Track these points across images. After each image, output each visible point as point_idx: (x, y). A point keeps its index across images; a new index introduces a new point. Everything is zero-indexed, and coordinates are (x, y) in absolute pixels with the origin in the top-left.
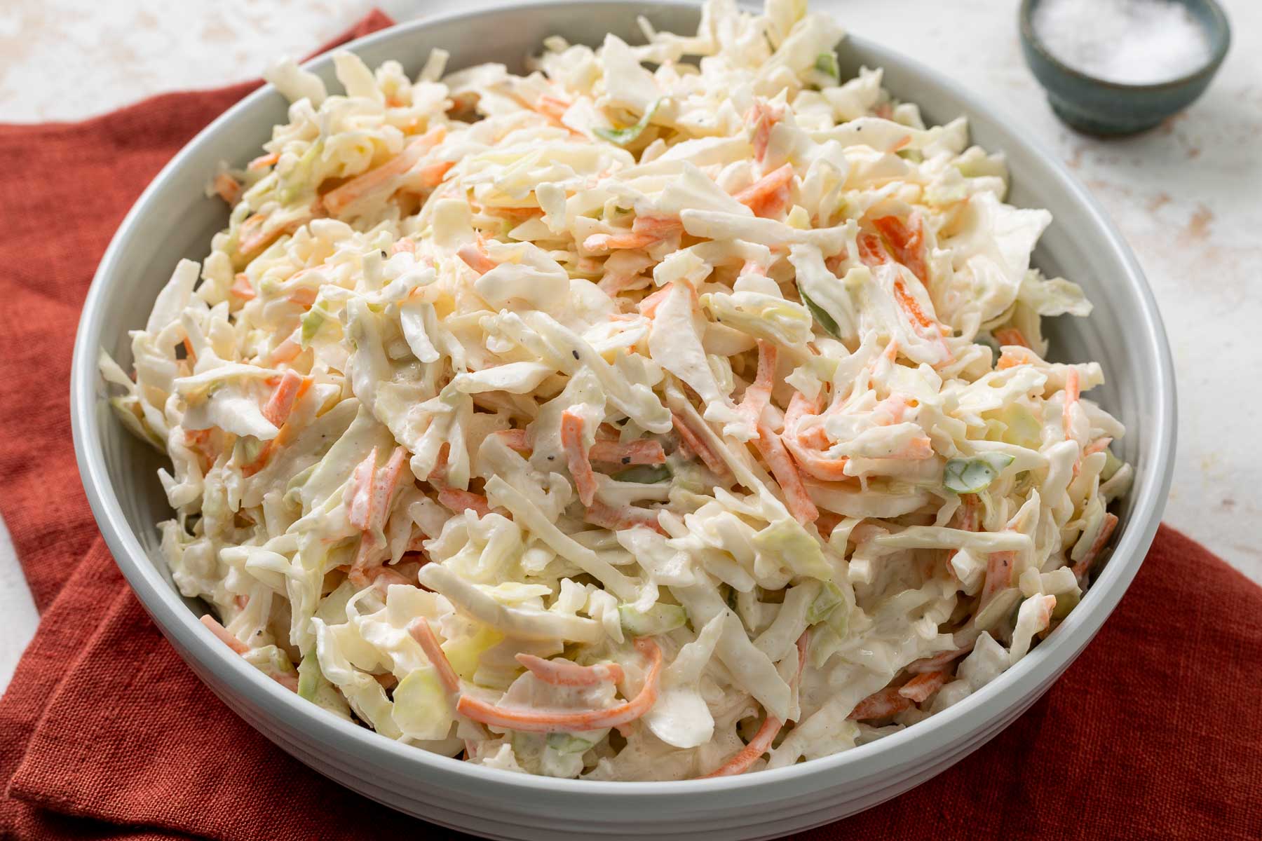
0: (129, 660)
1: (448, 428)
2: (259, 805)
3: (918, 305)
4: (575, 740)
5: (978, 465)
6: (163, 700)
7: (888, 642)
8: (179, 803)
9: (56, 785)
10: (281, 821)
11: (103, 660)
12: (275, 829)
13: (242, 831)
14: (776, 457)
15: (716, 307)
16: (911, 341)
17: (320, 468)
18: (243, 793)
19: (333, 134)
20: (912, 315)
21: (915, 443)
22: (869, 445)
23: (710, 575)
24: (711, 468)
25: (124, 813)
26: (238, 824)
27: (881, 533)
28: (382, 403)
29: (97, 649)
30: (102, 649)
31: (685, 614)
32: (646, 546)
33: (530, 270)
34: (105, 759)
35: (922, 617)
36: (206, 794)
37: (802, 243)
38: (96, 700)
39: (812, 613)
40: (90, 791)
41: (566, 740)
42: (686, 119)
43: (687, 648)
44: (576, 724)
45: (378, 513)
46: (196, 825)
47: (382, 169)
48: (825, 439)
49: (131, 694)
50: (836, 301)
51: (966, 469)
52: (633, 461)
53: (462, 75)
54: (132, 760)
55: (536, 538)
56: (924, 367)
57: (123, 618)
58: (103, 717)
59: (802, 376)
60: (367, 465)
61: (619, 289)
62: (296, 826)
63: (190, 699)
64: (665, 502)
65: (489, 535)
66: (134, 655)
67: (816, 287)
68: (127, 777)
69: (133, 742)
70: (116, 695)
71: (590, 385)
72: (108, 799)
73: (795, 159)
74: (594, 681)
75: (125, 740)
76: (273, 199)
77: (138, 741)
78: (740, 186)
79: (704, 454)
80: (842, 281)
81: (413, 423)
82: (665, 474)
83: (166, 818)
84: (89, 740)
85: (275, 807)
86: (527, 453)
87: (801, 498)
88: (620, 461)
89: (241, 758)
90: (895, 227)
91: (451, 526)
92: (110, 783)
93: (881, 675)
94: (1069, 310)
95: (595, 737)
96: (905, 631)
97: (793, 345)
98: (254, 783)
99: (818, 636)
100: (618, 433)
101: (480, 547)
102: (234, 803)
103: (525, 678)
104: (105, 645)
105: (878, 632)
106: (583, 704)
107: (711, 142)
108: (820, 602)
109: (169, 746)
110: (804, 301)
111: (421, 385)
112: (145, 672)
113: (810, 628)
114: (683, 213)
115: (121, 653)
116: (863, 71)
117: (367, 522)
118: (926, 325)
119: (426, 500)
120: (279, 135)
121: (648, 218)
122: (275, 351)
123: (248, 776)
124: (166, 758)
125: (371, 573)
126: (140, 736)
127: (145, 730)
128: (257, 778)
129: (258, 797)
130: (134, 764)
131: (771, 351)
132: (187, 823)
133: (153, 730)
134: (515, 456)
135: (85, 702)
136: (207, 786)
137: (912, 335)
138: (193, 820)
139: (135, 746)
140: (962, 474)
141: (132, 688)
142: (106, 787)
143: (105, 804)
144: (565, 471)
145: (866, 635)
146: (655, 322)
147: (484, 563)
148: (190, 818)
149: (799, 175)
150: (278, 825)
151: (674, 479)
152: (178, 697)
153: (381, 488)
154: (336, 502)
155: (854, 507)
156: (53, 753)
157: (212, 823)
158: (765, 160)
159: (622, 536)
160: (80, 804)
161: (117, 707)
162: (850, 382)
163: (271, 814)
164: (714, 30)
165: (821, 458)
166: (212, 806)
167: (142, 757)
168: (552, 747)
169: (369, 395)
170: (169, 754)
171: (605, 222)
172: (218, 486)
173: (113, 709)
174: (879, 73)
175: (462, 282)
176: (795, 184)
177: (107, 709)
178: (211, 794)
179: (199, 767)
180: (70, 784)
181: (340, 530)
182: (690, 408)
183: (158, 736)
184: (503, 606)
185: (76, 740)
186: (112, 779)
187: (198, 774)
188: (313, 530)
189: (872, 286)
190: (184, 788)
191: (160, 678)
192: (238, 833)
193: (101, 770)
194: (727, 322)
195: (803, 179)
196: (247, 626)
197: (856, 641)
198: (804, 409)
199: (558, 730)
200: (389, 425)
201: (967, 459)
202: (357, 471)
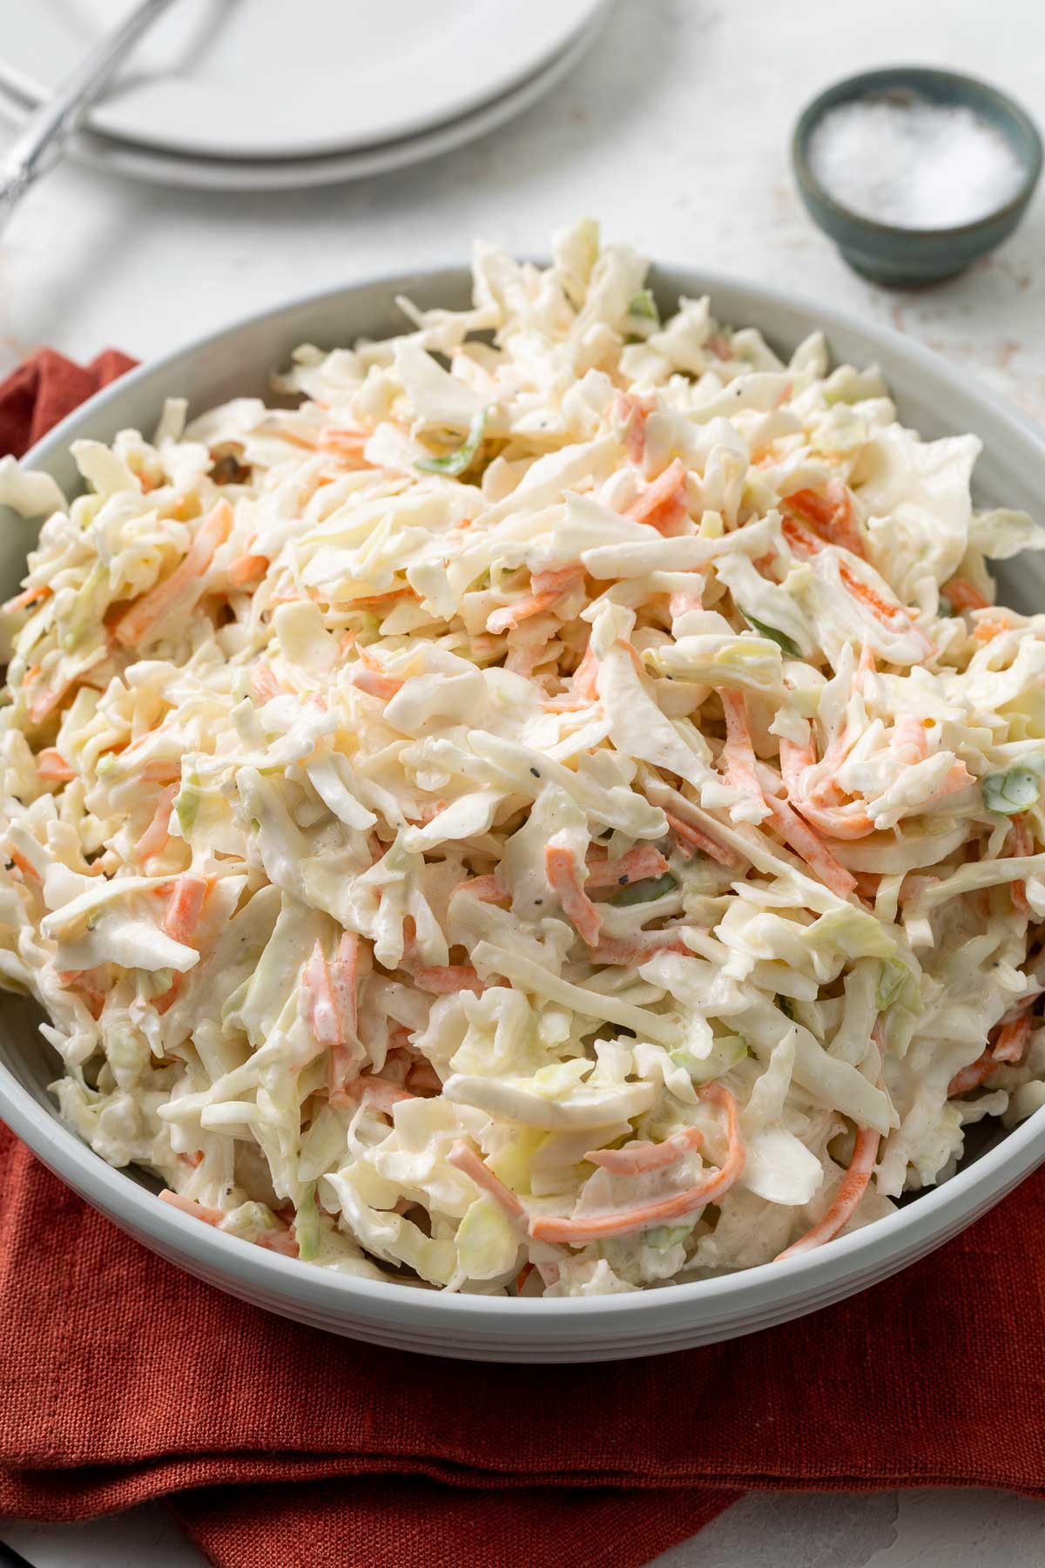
0: (57, 1256)
1: (405, 898)
2: (287, 1392)
3: (873, 592)
4: (674, 1230)
5: (1018, 774)
6: (117, 1293)
7: (966, 1003)
8: (193, 1418)
9: (35, 1438)
10: (321, 1404)
11: (30, 1266)
12: (319, 1416)
13: (283, 1431)
14: (791, 828)
15: (664, 663)
16: (886, 641)
17: (257, 981)
18: (263, 1383)
19: (116, 554)
20: (873, 608)
21: (953, 773)
22: (909, 793)
23: (762, 991)
24: (722, 861)
25: (131, 1449)
26: (274, 1423)
27: (930, 883)
28: (313, 886)
29: (17, 1256)
30: (22, 1254)
31: (745, 1042)
32: (680, 977)
33: (439, 678)
34: (80, 1388)
35: (996, 965)
36: (219, 1397)
37: (725, 554)
38: (41, 1319)
39: (881, 998)
40: (80, 1434)
41: (664, 1234)
42: (524, 425)
43: (760, 1083)
44: (670, 1213)
45: (347, 1019)
46: (225, 1439)
47: (175, 575)
48: (838, 791)
49: (77, 1298)
50: (786, 615)
51: (1005, 782)
52: (631, 879)
53: (206, 420)
54: (111, 1379)
55: (546, 1001)
56: (917, 672)
57: (32, 1206)
58: (57, 1338)
59: (787, 721)
60: (314, 964)
61: (532, 666)
62: (340, 1405)
63: (146, 1281)
64: (679, 915)
65: (498, 1015)
66: (61, 1247)
67: (760, 604)
68: (114, 1402)
69: (104, 1358)
70: (61, 1305)
71: (563, 805)
72: (104, 1437)
73: (680, 449)
74: (676, 1156)
75: (94, 1358)
76: (55, 646)
77: (109, 1354)
78: (628, 501)
79: (710, 848)
80: (782, 587)
81: (359, 903)
82: (672, 882)
83: (186, 1441)
84: (53, 1372)
85: (307, 1388)
86: (506, 903)
87: (833, 869)
88: (617, 882)
89: (241, 1340)
90: (811, 501)
91: (440, 1013)
92: (98, 1416)
93: (973, 1046)
94: (1026, 545)
95: (692, 1219)
96: (981, 986)
97: (766, 687)
98: (270, 1366)
99: (889, 1020)
100: (604, 850)
101: (489, 1030)
102: (257, 1399)
103: (599, 1177)
104: (24, 1246)
105: (951, 995)
106: (673, 1187)
107: (570, 453)
108: (887, 984)
109: (147, 1348)
110: (751, 625)
111: (349, 850)
112: (81, 1265)
113: (881, 1015)
114: (585, 556)
115: (45, 1250)
116: (683, 302)
117: (341, 1035)
118: (892, 614)
119: (396, 986)
120: (36, 566)
121: (545, 573)
122: (139, 845)
123: (260, 1360)
124: (151, 1365)
125: (355, 1089)
126: (109, 1346)
127: (113, 1338)
128: (271, 1359)
129: (283, 1383)
130: (116, 1383)
131: (737, 698)
132: (214, 1440)
133: (121, 1334)
134: (493, 910)
135: (30, 1326)
136: (216, 1387)
137: (885, 632)
138: (219, 1436)
139: (108, 1361)
140: (1002, 790)
141: (76, 1289)
142: (96, 1423)
143: (103, 1445)
144: (558, 912)
145: (939, 1003)
146: (602, 702)
147: (499, 1049)
148: (214, 1433)
149: (692, 469)
150: (320, 1410)
151: (685, 886)
152: (132, 1283)
153: (342, 988)
154: (291, 1019)
155: (892, 864)
156: (16, 1400)
157: (243, 1431)
158: (646, 461)
159: (646, 970)
160: (72, 1453)
161: (69, 1319)
162: (842, 712)
163: (306, 1399)
164: (498, 296)
165: (845, 815)
166: (234, 1410)
167: (122, 1372)
168: (651, 1247)
169: (293, 879)
170: (152, 1358)
171: (495, 591)
172: (126, 1031)
173: (66, 1323)
174: (704, 302)
175: (360, 713)
176: (693, 483)
177: (59, 1325)
178: (225, 1394)
179: (196, 1365)
180: (51, 1432)
181: (307, 1053)
182: (678, 797)
183: (130, 1340)
184: (555, 1102)
185: (38, 1376)
186: (98, 1410)
187: (200, 1375)
188: (278, 1062)
189: (819, 584)
190: (191, 1398)
191: (101, 1267)
192: (278, 1435)
193: (81, 1403)
194: (680, 678)
195: (702, 475)
196: (210, 1186)
197: (933, 1013)
198: (801, 760)
199: (652, 1225)
200: (331, 912)
201: (1003, 770)
202: (305, 974)
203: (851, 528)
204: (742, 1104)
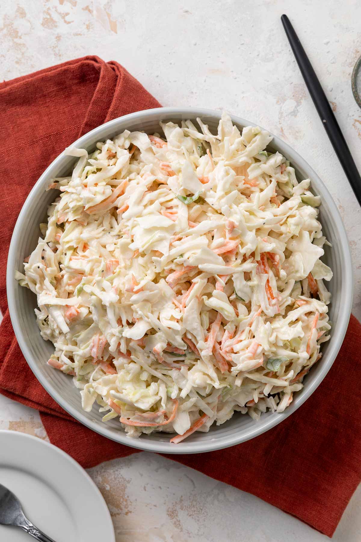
1: (120, 339)
3: (272, 290)
5: (277, 360)
14: (217, 354)
16: (267, 308)
17: (83, 335)
20: (269, 296)
32: (176, 376)
37: (237, 273)
43: (185, 403)
45: (100, 353)
48: (233, 349)
51: (274, 361)
52: (175, 353)
55: (145, 370)
59: (229, 327)
60: (96, 339)
64: (183, 362)
65: (131, 372)
67: (239, 290)
74: (158, 416)
79: (196, 352)
80: (249, 284)
82: (184, 355)
86: (143, 348)
87: (223, 366)
91: (121, 359)
94: (324, 277)
114: (199, 266)
118: (273, 299)
121: (187, 267)
125: (98, 362)
134: (140, 349)
137: (268, 305)
145: (238, 392)
146: (185, 311)
151: (187, 358)
153: (100, 347)
154: (88, 346)
159: (170, 372)
162: (244, 329)
171: (173, 266)
182: (193, 340)
188: (81, 356)
189: (258, 286)
198: (228, 337)
201: (275, 358)
202: (94, 340)
203: (278, 267)
204: (180, 405)
